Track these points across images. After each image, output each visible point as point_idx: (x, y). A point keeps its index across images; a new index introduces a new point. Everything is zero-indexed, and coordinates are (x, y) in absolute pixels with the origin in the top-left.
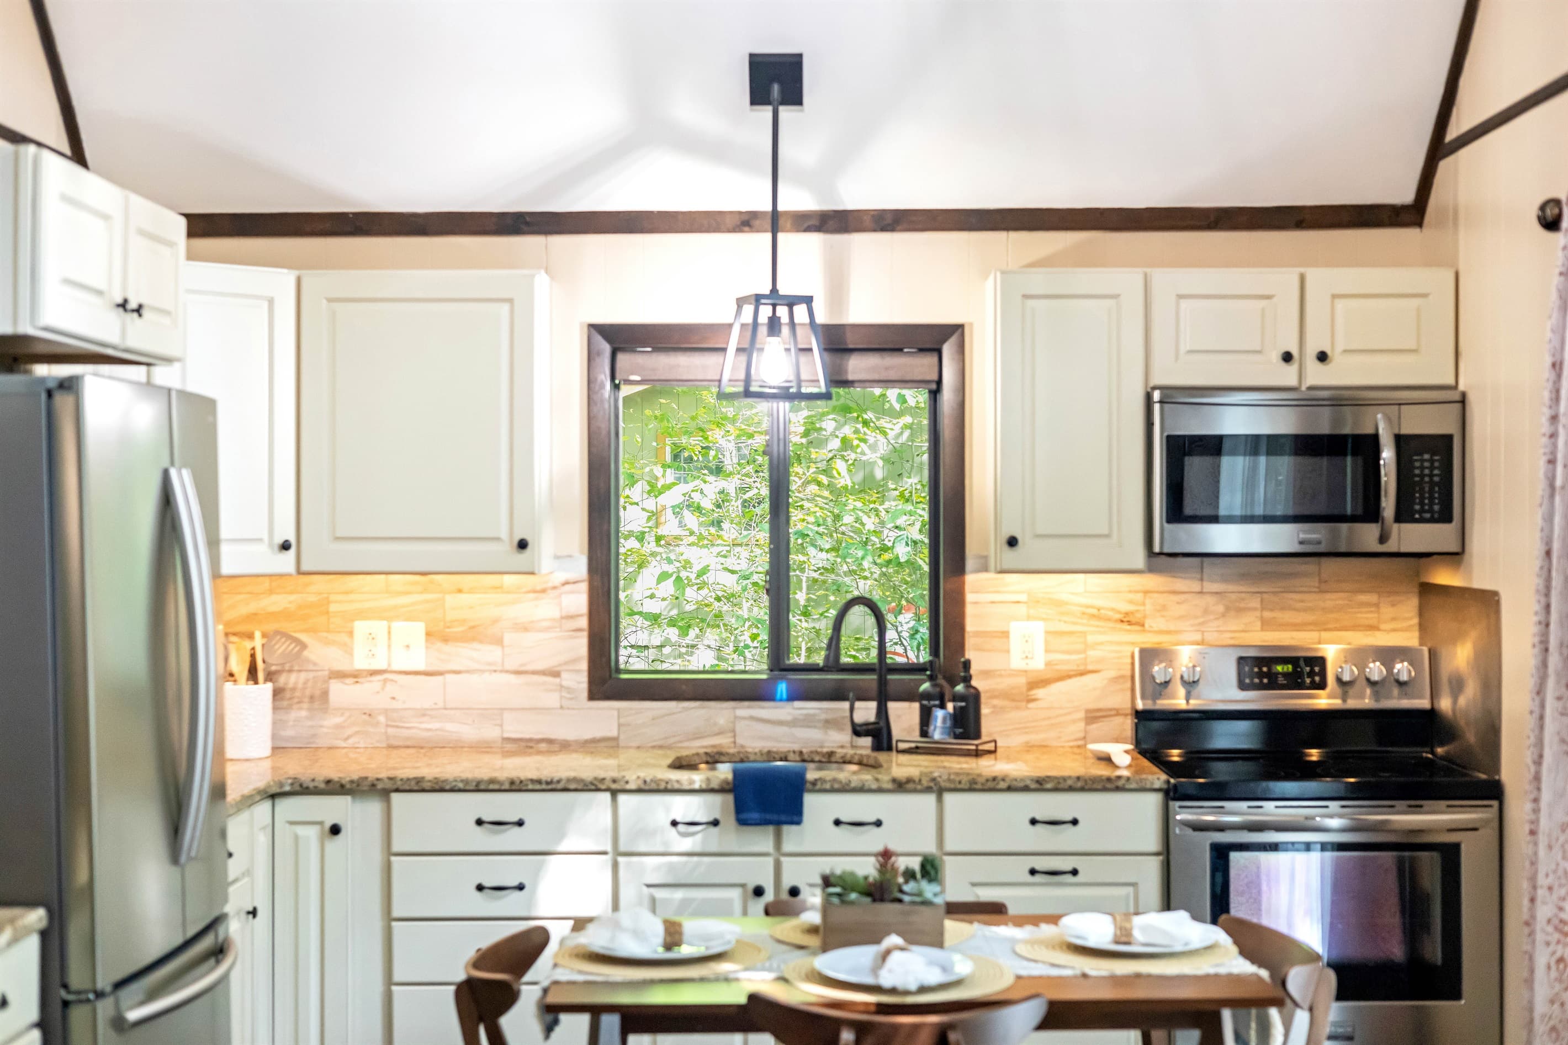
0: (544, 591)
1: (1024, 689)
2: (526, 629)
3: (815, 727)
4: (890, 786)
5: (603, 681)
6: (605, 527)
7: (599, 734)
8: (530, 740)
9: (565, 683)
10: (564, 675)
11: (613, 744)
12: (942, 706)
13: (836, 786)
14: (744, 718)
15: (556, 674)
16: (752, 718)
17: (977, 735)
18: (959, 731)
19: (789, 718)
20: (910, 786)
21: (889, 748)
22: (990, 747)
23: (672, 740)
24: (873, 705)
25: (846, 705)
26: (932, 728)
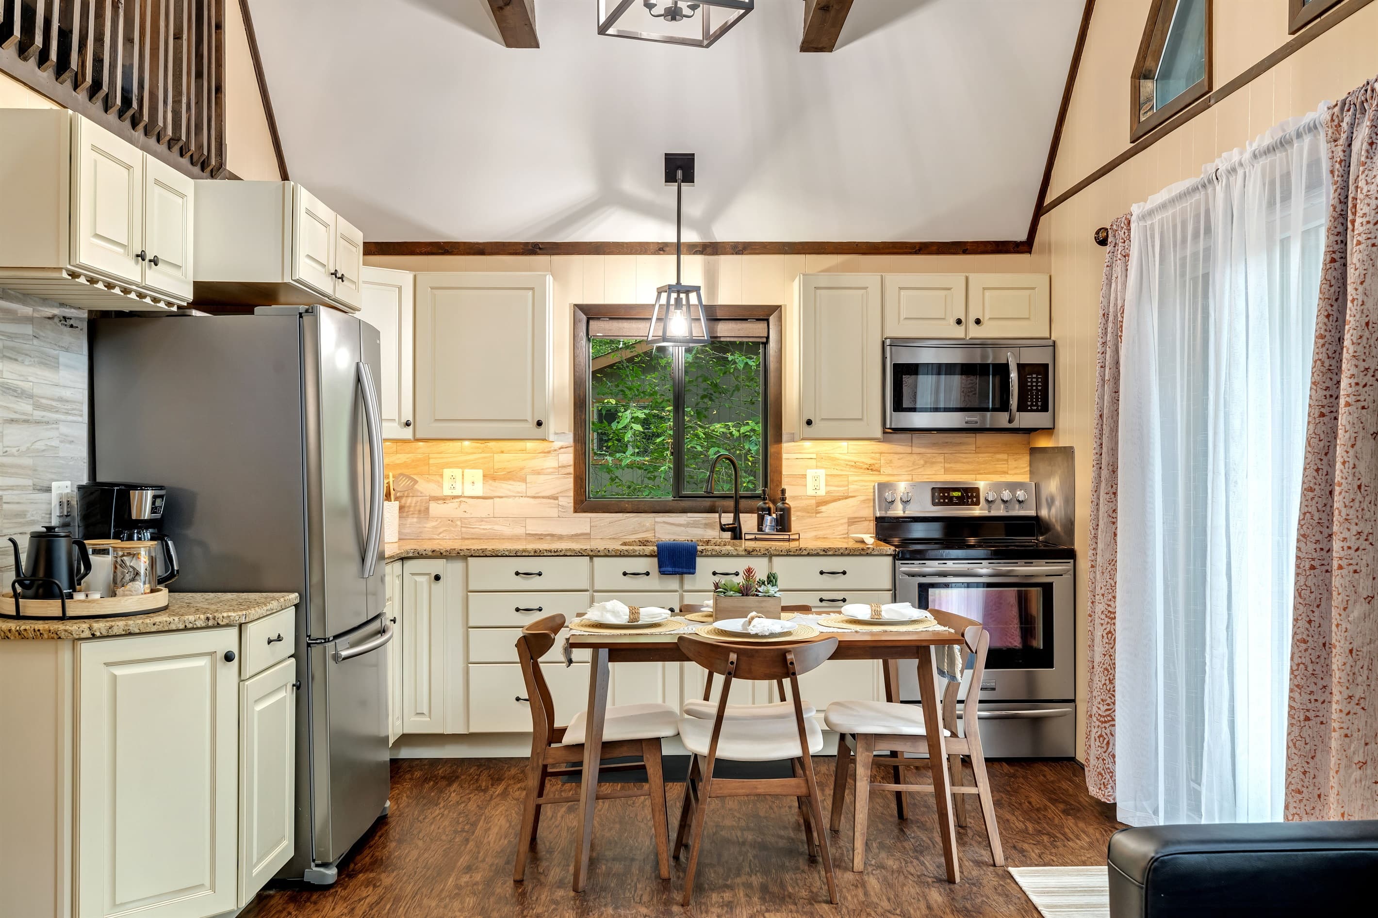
0: (549, 452)
1: (814, 507)
2: (539, 474)
3: (699, 527)
4: (743, 553)
5: (582, 502)
6: (583, 416)
7: (579, 532)
8: (541, 535)
9: (560, 503)
10: (560, 499)
11: (588, 537)
12: (770, 514)
13: (714, 553)
14: (660, 523)
15: (556, 498)
16: (665, 523)
17: (790, 531)
18: (779, 528)
19: (685, 522)
20: (755, 553)
21: (741, 538)
22: (797, 537)
23: (620, 535)
24: (732, 515)
25: (717, 515)
26: (764, 526)
